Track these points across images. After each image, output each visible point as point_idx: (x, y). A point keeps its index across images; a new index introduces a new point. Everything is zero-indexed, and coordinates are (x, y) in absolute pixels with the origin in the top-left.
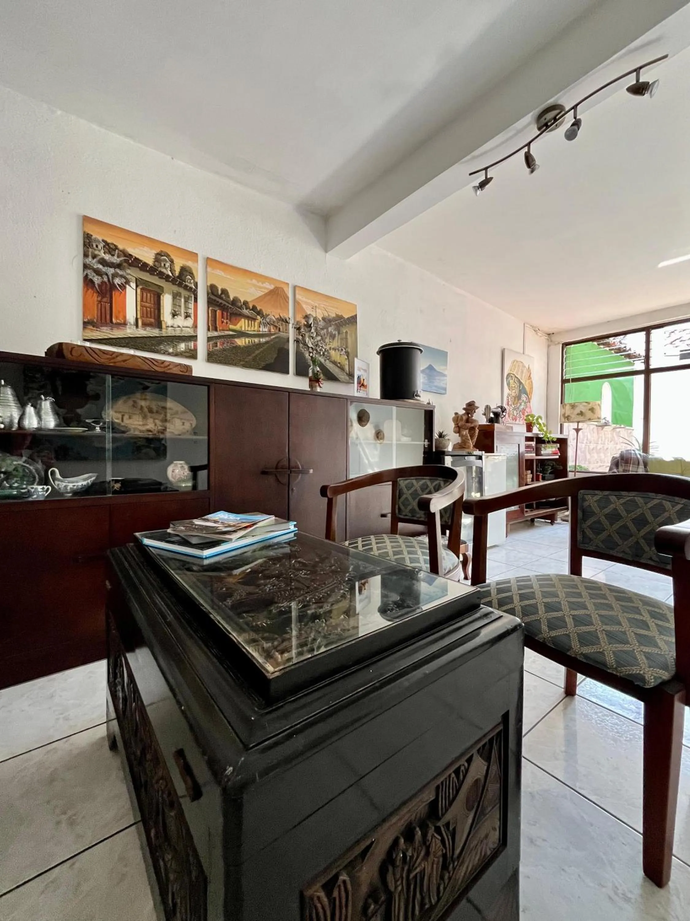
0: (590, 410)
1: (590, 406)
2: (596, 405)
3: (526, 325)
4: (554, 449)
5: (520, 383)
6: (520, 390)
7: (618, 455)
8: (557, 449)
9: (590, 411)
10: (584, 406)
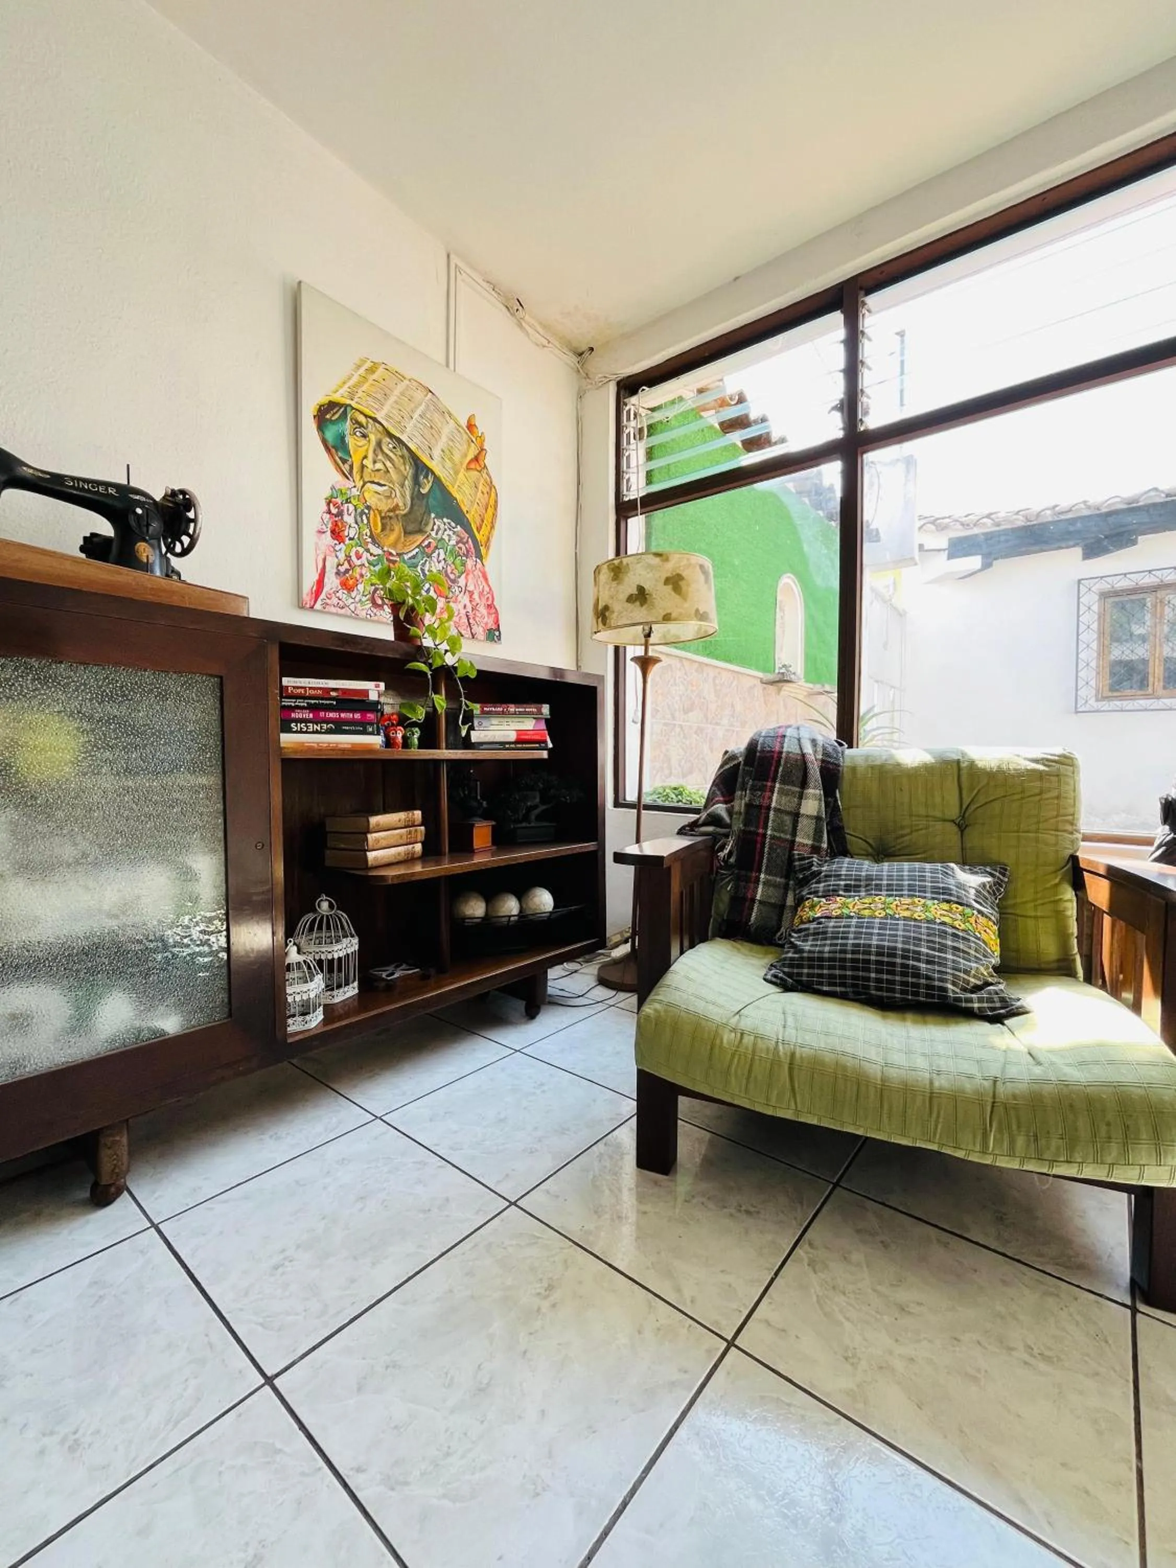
0: (667, 581)
1: (669, 568)
2: (689, 565)
3: (454, 260)
4: (528, 724)
5: (420, 468)
6: (417, 497)
7: (739, 746)
8: (543, 726)
9: (669, 588)
10: (650, 567)
